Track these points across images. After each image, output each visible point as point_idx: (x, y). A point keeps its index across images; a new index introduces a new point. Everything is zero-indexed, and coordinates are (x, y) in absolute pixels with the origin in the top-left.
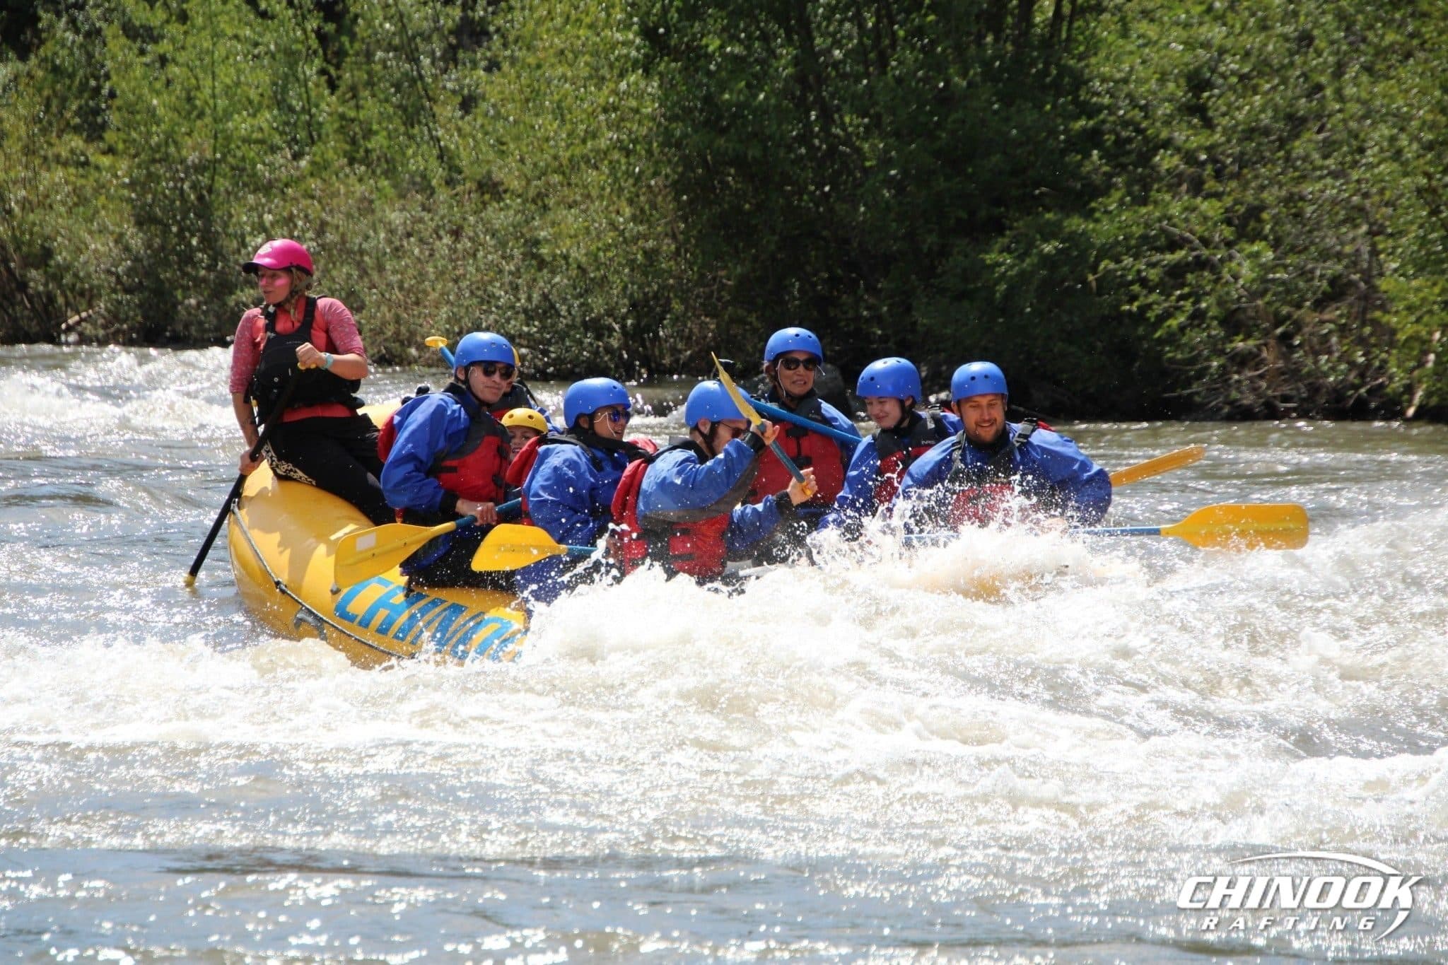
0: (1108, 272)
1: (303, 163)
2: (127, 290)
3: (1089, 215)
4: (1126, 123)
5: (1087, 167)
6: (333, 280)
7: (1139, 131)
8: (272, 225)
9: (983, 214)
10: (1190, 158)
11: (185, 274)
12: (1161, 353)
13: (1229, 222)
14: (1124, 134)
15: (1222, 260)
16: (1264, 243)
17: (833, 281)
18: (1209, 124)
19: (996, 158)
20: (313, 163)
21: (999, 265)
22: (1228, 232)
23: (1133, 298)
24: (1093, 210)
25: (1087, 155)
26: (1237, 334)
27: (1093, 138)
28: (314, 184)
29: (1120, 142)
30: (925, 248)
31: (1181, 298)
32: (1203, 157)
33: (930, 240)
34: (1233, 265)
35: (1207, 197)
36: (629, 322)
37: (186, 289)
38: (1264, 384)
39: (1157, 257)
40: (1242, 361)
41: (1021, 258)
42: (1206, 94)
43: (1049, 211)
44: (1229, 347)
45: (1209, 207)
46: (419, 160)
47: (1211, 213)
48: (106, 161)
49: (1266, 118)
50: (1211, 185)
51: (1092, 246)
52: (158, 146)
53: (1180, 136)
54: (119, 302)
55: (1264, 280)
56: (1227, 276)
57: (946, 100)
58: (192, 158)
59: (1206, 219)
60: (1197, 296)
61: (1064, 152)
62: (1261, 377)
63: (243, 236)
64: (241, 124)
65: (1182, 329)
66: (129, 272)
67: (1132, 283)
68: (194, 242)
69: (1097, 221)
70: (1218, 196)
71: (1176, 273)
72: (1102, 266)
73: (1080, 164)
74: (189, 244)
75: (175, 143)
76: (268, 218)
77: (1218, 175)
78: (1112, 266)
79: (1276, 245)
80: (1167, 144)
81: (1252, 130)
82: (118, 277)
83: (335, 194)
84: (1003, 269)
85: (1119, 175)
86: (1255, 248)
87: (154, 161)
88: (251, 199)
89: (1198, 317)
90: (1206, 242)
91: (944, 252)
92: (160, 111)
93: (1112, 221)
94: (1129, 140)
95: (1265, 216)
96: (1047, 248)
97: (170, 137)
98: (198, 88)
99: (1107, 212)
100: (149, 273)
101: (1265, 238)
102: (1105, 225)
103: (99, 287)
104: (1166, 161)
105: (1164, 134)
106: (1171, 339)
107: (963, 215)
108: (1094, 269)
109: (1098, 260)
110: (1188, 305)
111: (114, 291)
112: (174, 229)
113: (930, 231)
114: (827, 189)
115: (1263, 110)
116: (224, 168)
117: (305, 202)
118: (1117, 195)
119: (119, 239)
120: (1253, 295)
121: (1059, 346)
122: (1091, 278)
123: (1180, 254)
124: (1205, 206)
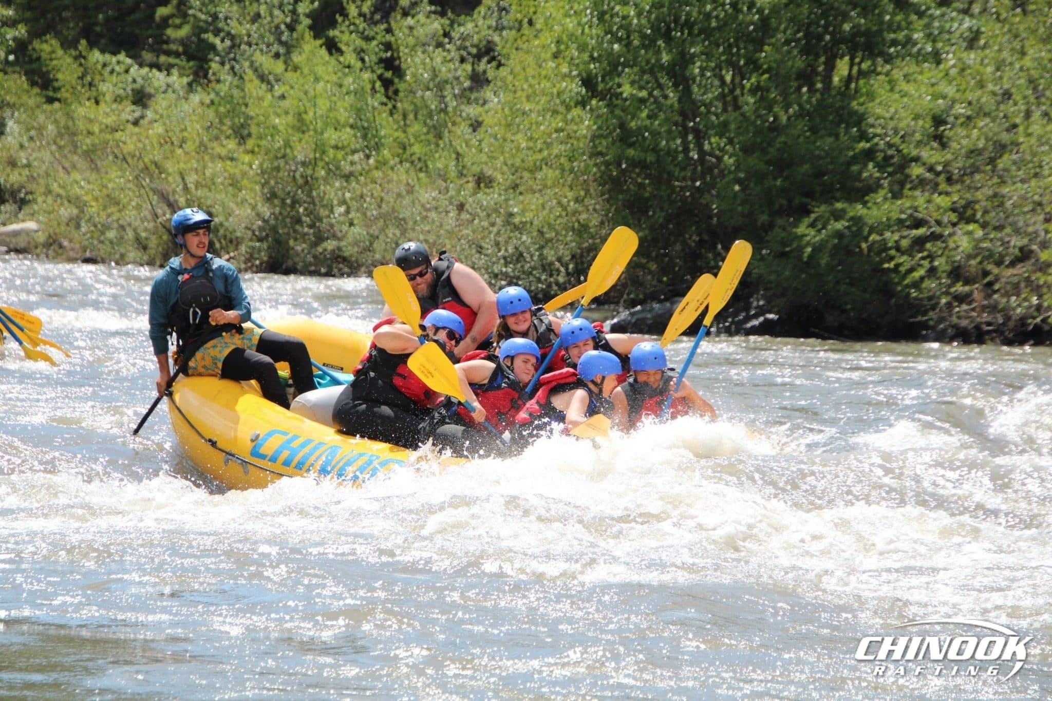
0: (874, 242)
1: (371, 161)
2: (260, 240)
3: (865, 204)
4: (890, 145)
5: (865, 175)
6: (387, 236)
7: (899, 151)
8: (351, 199)
9: (797, 201)
10: (931, 169)
11: (295, 231)
12: (909, 294)
13: (954, 210)
14: (890, 152)
15: (950, 235)
16: (976, 225)
17: (701, 243)
18: (944, 146)
19: (806, 167)
20: (377, 161)
21: (804, 235)
22: (954, 217)
23: (892, 258)
24: (867, 202)
25: (866, 166)
26: (958, 281)
27: (869, 154)
28: (377, 174)
29: (887, 159)
30: (759, 224)
31: (923, 258)
32: (939, 168)
33: (763, 218)
34: (956, 238)
35: (940, 194)
36: (571, 266)
37: (296, 239)
38: (974, 314)
39: (905, 233)
40: (961, 299)
41: (819, 231)
42: (942, 128)
43: (838, 201)
44: (953, 290)
45: (943, 201)
46: (442, 161)
47: (943, 204)
48: (247, 158)
49: (981, 145)
50: (943, 186)
51: (865, 224)
52: (280, 149)
53: (925, 154)
54: (253, 248)
55: (976, 247)
56: (952, 245)
57: (775, 128)
58: (300, 158)
59: (939, 208)
60: (931, 257)
61: (849, 164)
62: (973, 310)
63: (332, 207)
64: (332, 136)
65: (922, 279)
66: (261, 229)
67: (890, 248)
68: (301, 210)
69: (869, 208)
70: (947, 194)
71: (919, 243)
72: (871, 238)
73: (860, 173)
74: (298, 212)
75: (291, 147)
76: (348, 195)
77: (949, 180)
78: (878, 238)
79: (984, 226)
80: (916, 159)
81: (972, 152)
82: (253, 231)
83: (389, 182)
84: (808, 238)
85: (885, 178)
86: (971, 227)
87: (277, 158)
88: (337, 184)
89: (932, 271)
90: (938, 223)
91: (771, 226)
92: (281, 128)
93: (879, 209)
94: (892, 157)
95: (977, 207)
96: (839, 225)
97: (287, 144)
98: (306, 112)
99: (875, 203)
100: (274, 229)
101: (976, 222)
102: (875, 212)
103: (243, 238)
104: (916, 171)
105: (914, 153)
106: (917, 285)
107: (784, 202)
108: (866, 239)
109: (870, 234)
110: (926, 263)
111: (251, 240)
112: (288, 201)
113: (763, 212)
114: (698, 184)
115: (978, 139)
116: (321, 164)
117: (371, 186)
118: (882, 193)
119: (254, 208)
120: (970, 257)
121: (843, 288)
122: (864, 245)
123: (921, 231)
124: (939, 200)
